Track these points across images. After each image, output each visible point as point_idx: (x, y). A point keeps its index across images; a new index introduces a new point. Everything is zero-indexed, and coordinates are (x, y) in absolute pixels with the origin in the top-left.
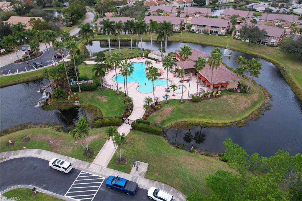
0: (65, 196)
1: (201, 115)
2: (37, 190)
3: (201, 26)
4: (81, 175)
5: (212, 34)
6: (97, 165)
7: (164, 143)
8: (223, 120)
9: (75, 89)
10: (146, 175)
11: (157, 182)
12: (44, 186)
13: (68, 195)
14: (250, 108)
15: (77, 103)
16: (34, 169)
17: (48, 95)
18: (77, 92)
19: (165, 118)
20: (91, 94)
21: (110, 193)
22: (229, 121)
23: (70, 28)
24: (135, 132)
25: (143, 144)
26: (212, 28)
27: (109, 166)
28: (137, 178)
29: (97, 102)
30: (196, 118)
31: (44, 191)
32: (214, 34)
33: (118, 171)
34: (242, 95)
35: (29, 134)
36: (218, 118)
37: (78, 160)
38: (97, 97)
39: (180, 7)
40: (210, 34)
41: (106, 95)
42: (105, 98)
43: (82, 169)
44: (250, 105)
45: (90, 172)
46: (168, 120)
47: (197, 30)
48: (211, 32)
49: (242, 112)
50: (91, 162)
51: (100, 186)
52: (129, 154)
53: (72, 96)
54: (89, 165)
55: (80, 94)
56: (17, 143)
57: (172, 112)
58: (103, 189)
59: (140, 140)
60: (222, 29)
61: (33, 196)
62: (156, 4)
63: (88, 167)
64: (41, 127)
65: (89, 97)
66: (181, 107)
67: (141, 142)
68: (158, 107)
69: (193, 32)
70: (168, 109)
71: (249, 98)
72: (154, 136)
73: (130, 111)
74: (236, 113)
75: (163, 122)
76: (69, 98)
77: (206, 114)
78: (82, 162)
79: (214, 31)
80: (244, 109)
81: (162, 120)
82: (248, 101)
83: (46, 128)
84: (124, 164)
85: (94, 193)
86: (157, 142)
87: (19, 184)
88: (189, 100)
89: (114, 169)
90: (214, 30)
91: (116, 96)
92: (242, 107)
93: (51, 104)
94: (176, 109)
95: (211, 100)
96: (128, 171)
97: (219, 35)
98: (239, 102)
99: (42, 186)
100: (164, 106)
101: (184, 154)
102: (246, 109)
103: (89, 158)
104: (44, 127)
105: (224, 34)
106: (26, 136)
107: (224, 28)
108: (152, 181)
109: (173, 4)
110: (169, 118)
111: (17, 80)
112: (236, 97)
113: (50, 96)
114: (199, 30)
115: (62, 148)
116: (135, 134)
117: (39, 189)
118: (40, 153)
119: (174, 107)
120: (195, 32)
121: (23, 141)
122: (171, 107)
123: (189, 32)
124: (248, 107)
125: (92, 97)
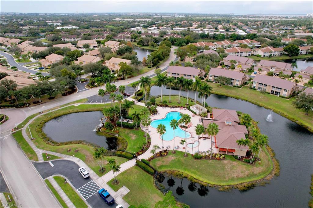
0: (77, 190)
1: (194, 171)
2: (67, 181)
3: (263, 84)
4: (91, 182)
5: (273, 94)
6: (102, 179)
7: (151, 182)
8: (209, 180)
9: (119, 125)
10: (123, 197)
11: (127, 203)
12: (72, 180)
13: (79, 190)
14: (243, 178)
15: (116, 135)
16: (72, 169)
17: (103, 125)
18: (120, 127)
19: (164, 164)
20: (128, 131)
21: (99, 198)
22: (213, 183)
23: (150, 69)
24: (137, 167)
25: (136, 177)
26: (273, 88)
27: (108, 183)
28: (118, 196)
29: (129, 138)
30: (188, 172)
31: (70, 183)
32: (275, 94)
33: (110, 188)
34: (244, 165)
35: (80, 148)
36: (206, 177)
37: (94, 173)
38: (130, 134)
39: (265, 55)
40: (271, 93)
41: (137, 135)
42: (135, 136)
43: (94, 179)
44: (245, 175)
45: (96, 182)
46: (166, 166)
47: (258, 88)
48: (272, 92)
49: (233, 179)
50: (100, 176)
51: (96, 192)
52: (124, 180)
53: (115, 129)
54: (98, 178)
55: (121, 129)
56: (72, 151)
57: (173, 161)
58: (96, 195)
59: (136, 173)
60: (285, 91)
61: (64, 184)
62: (238, 51)
63: (97, 179)
64: (88, 145)
65: (126, 133)
66: (183, 159)
67: (136, 175)
68: (165, 154)
69: (253, 89)
70: (171, 158)
71: (249, 169)
72: (148, 174)
73: (144, 151)
74: (225, 178)
75: (160, 167)
76: (113, 130)
77: (198, 171)
78: (96, 175)
79: (276, 92)
80: (235, 178)
81: (161, 165)
82: (246, 171)
83: (90, 147)
84: (116, 185)
85: (91, 194)
86: (146, 179)
87: (62, 175)
88: (193, 156)
89: (109, 186)
90: (275, 90)
91: (143, 137)
92: (235, 176)
93: (102, 132)
94: (177, 160)
95: (210, 161)
96: (116, 190)
97: (281, 97)
98: (235, 170)
99: (70, 180)
100: (170, 154)
101: (158, 194)
102: (238, 178)
103: (101, 174)
104: (90, 146)
105: (286, 96)
106: (78, 149)
107: (287, 90)
108: (125, 202)
109: (258, 52)
110: (168, 165)
111: (93, 108)
112: (237, 165)
113: (103, 126)
114: (260, 88)
115: (90, 163)
116: (136, 168)
117: (68, 181)
118: (79, 161)
119: (177, 157)
120: (256, 89)
121: (75, 151)
122: (175, 157)
123: (250, 88)
124: (241, 177)
125: (128, 134)
